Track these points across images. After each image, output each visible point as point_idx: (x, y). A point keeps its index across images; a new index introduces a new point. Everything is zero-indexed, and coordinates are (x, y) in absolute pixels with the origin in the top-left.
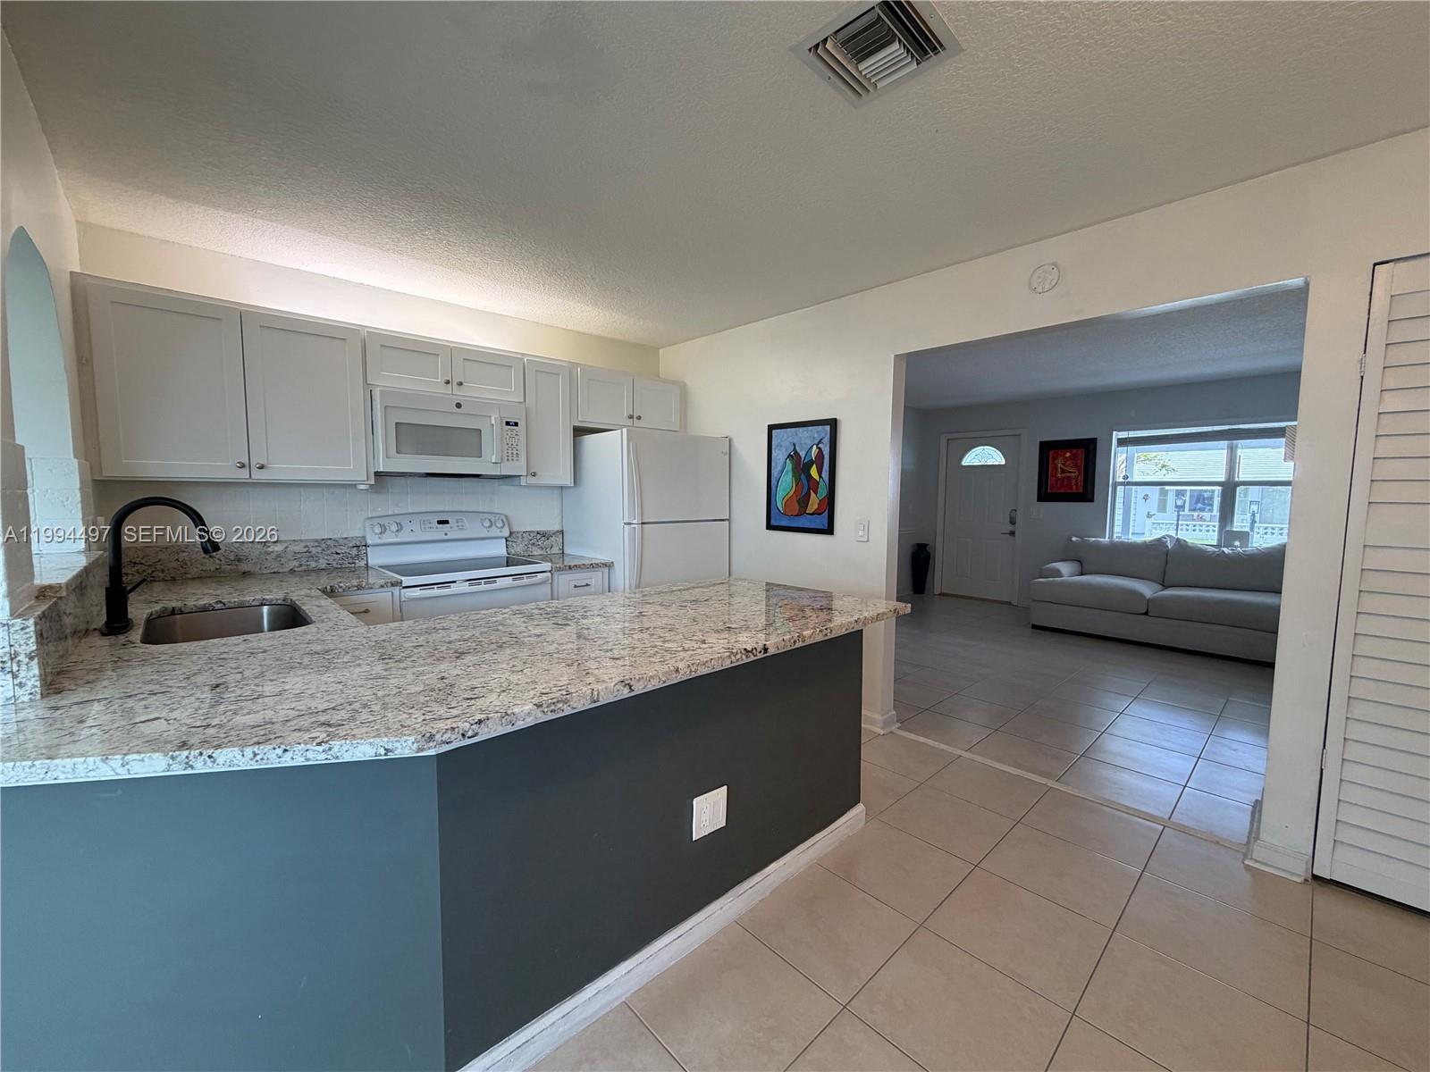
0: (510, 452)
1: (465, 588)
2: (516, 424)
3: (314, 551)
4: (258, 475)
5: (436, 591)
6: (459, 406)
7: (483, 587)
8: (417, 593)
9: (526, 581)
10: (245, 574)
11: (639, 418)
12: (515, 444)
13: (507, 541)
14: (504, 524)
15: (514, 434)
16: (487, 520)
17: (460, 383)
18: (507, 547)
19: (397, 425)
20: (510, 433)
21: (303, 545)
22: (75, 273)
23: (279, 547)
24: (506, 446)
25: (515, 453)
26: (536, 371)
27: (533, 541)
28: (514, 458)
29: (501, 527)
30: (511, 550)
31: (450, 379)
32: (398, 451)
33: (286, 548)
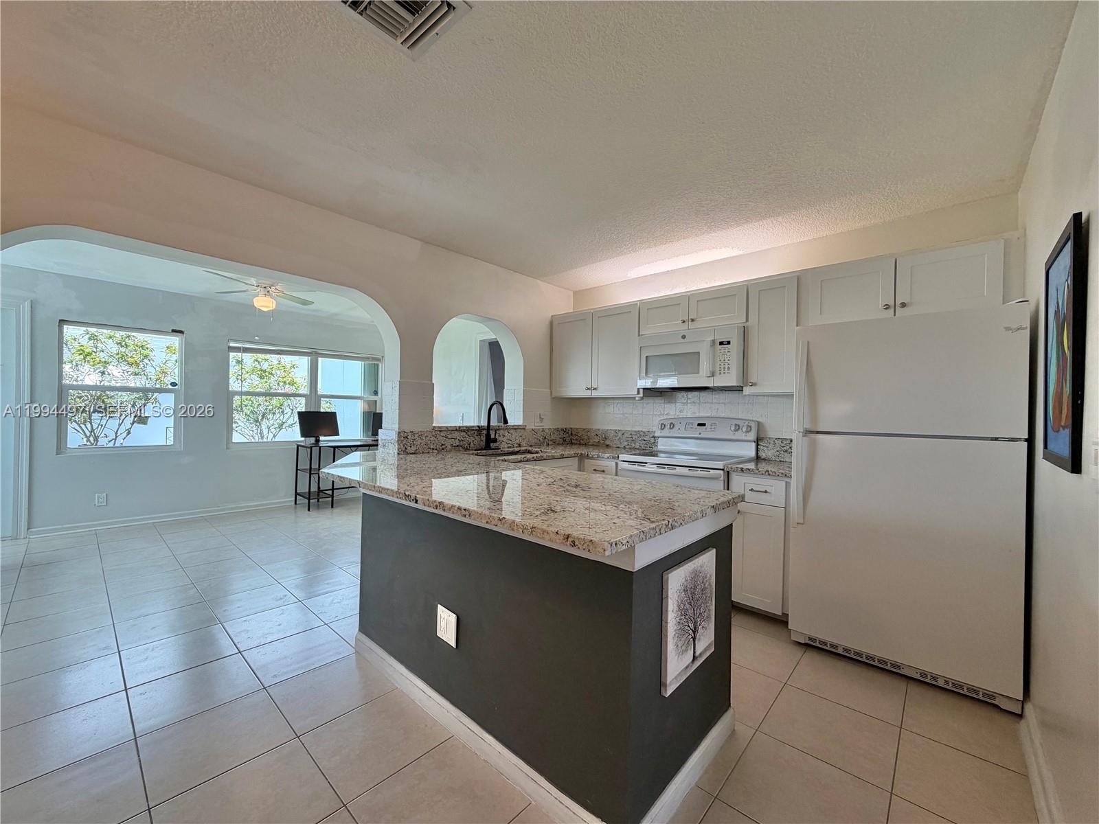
0: (722, 367)
1: (654, 469)
2: (729, 343)
3: (634, 437)
4: (595, 394)
5: (637, 467)
6: (684, 337)
7: (666, 471)
8: (626, 465)
9: (699, 473)
10: (608, 446)
11: (903, 305)
12: (727, 360)
13: (758, 445)
14: (751, 430)
15: (726, 351)
16: (736, 425)
17: (693, 320)
18: (757, 450)
19: (647, 357)
20: (722, 351)
21: (629, 433)
22: (552, 316)
23: (620, 434)
24: (719, 363)
25: (727, 367)
26: (759, 291)
27: (785, 448)
28: (726, 372)
29: (747, 432)
30: (762, 454)
31: (686, 318)
32: (646, 375)
33: (623, 434)
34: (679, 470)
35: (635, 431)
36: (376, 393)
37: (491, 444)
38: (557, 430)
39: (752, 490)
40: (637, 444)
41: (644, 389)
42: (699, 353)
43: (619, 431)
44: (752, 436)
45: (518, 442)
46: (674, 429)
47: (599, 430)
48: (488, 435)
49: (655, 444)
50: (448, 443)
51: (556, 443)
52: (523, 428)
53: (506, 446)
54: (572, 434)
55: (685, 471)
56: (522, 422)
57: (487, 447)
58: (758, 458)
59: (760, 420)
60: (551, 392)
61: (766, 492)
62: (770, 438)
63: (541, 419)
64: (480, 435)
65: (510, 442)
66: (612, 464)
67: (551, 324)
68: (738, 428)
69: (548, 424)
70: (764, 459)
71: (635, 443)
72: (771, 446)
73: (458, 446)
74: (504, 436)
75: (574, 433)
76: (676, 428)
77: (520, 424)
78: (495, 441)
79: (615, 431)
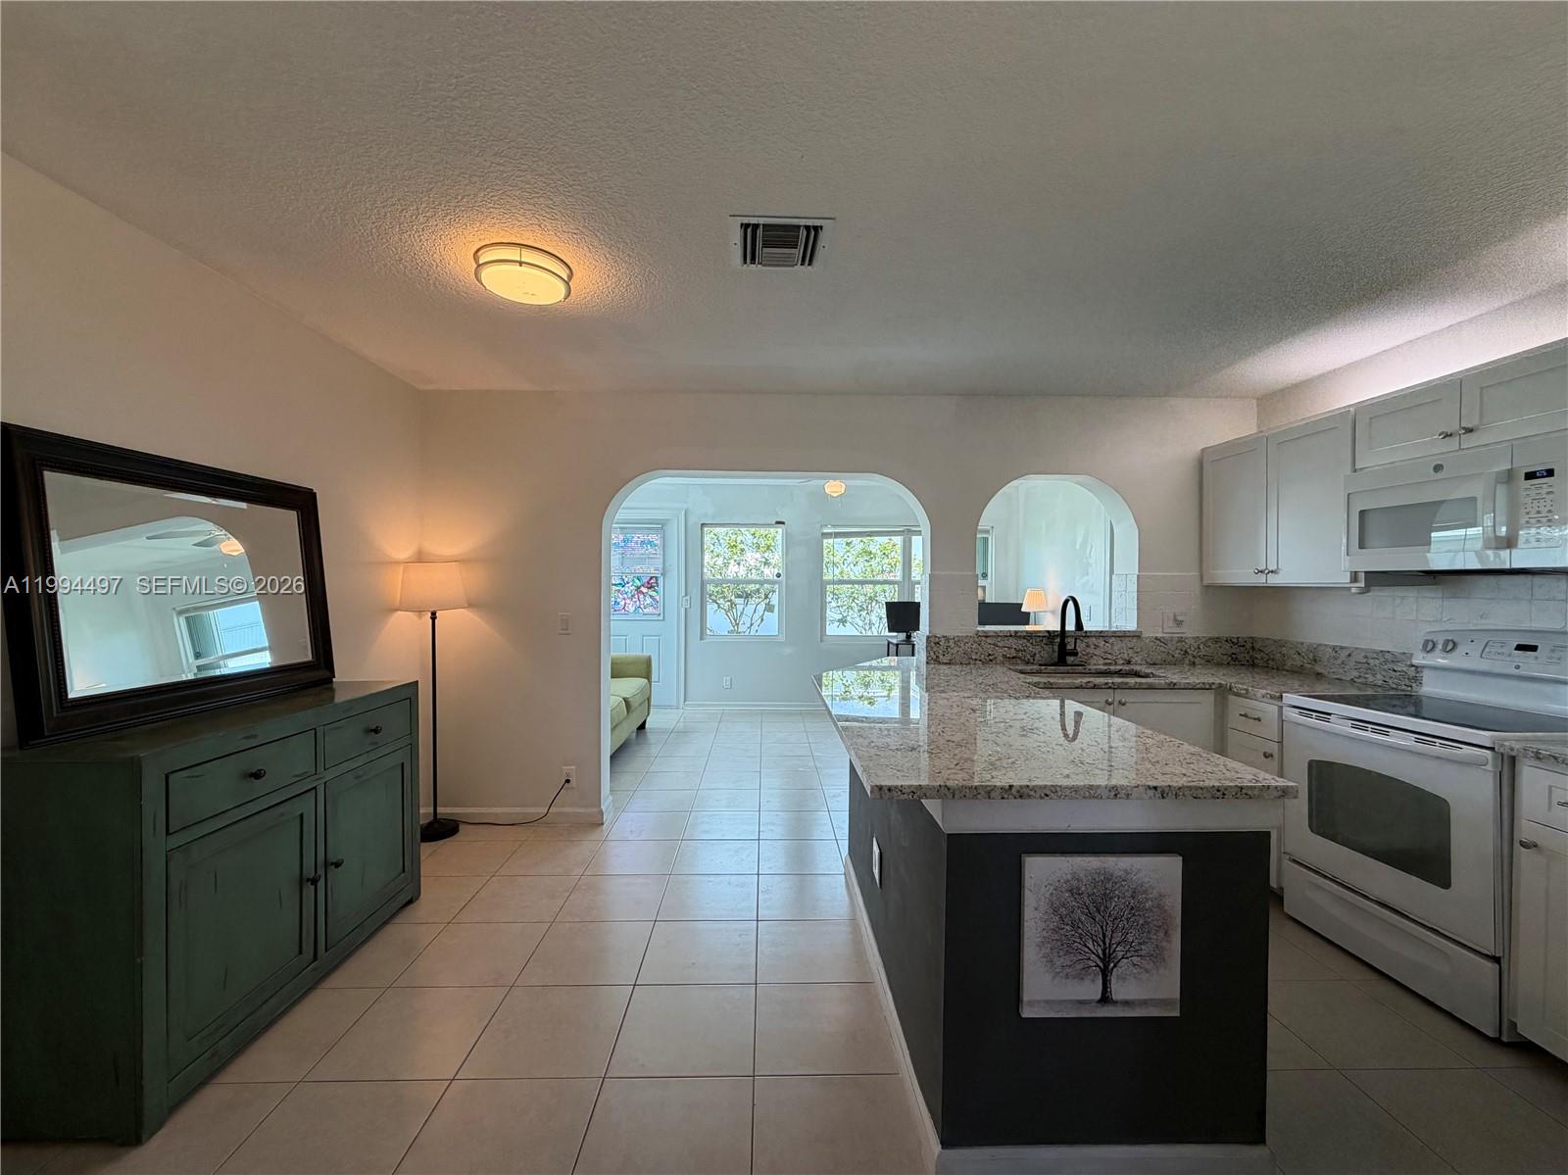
0: (1532, 526)
1: (1347, 728)
2: (1550, 473)
4: (1272, 580)
6: (1438, 468)
7: (1370, 734)
8: (1294, 715)
9: (1437, 749)
12: (1544, 512)
15: (1544, 491)
17: (1469, 431)
19: (1362, 513)
20: (1532, 495)
21: (1363, 654)
22: (1202, 449)
23: (1343, 654)
24: (1525, 518)
25: (1545, 528)
28: (1544, 539)
31: (1454, 427)
32: (1362, 546)
33: (1349, 655)
34: (1395, 739)
35: (1374, 652)
36: (984, 576)
37: (1068, 658)
38: (1217, 640)
40: (1379, 676)
41: (1365, 572)
42: (1472, 498)
43: (1342, 648)
45: (1126, 656)
46: (1454, 654)
47: (1302, 644)
48: (1062, 645)
49: (1417, 680)
50: (999, 653)
51: (1209, 662)
52: (1136, 636)
53: (1102, 661)
54: (1253, 648)
55: (1407, 741)
56: (1136, 626)
57: (1061, 660)
60: (1201, 576)
63: (1179, 623)
64: (1052, 643)
65: (1109, 656)
66: (1272, 709)
67: (1200, 462)
69: (1195, 629)
71: (1374, 675)
73: (1014, 658)
74: (1096, 647)
75: (1257, 646)
76: (1461, 650)
77: (1128, 629)
78: (1074, 653)
79: (1334, 648)
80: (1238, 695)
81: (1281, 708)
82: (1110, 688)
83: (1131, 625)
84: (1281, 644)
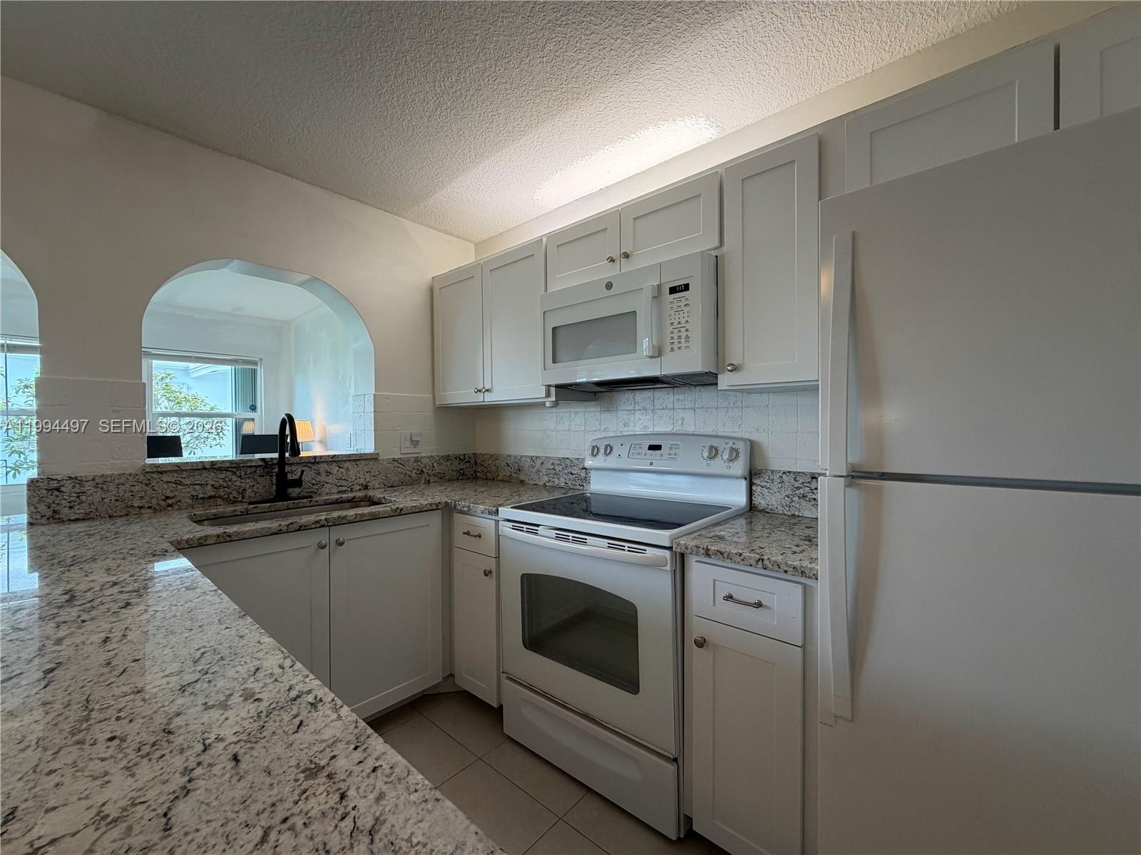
0: (676, 336)
4: (488, 398)
6: (609, 286)
8: (508, 529)
9: (627, 554)
12: (683, 321)
13: (751, 485)
14: (737, 456)
15: (682, 304)
16: (712, 447)
17: (627, 256)
18: (751, 494)
19: (554, 329)
20: (675, 306)
21: (551, 462)
22: (433, 278)
23: (538, 463)
24: (671, 329)
25: (683, 335)
26: (743, 180)
27: (801, 491)
28: (683, 345)
29: (731, 460)
30: (760, 501)
31: (615, 255)
32: (554, 362)
33: (542, 463)
34: (592, 545)
35: (559, 459)
36: (253, 408)
37: (290, 490)
38: (447, 458)
39: (729, 598)
40: (562, 480)
41: (557, 387)
42: (635, 312)
43: (537, 457)
44: (739, 467)
45: (362, 481)
46: (611, 456)
47: (510, 456)
48: (281, 474)
49: (586, 480)
51: (443, 479)
52: (372, 458)
53: (335, 490)
54: (476, 463)
55: (601, 547)
56: (373, 448)
57: (283, 495)
58: (752, 508)
59: (755, 437)
60: (434, 398)
61: (759, 605)
62: (773, 472)
63: (415, 443)
64: (268, 474)
65: (344, 483)
66: (490, 525)
67: (431, 290)
68: (714, 453)
69: (428, 450)
70: (763, 511)
71: (558, 479)
72: (775, 487)
74: (329, 473)
75: (478, 462)
76: (615, 453)
77: (368, 451)
78: (298, 483)
79: (532, 458)
80: (461, 512)
81: (497, 522)
82: (323, 526)
83: (368, 447)
84: (495, 457)
